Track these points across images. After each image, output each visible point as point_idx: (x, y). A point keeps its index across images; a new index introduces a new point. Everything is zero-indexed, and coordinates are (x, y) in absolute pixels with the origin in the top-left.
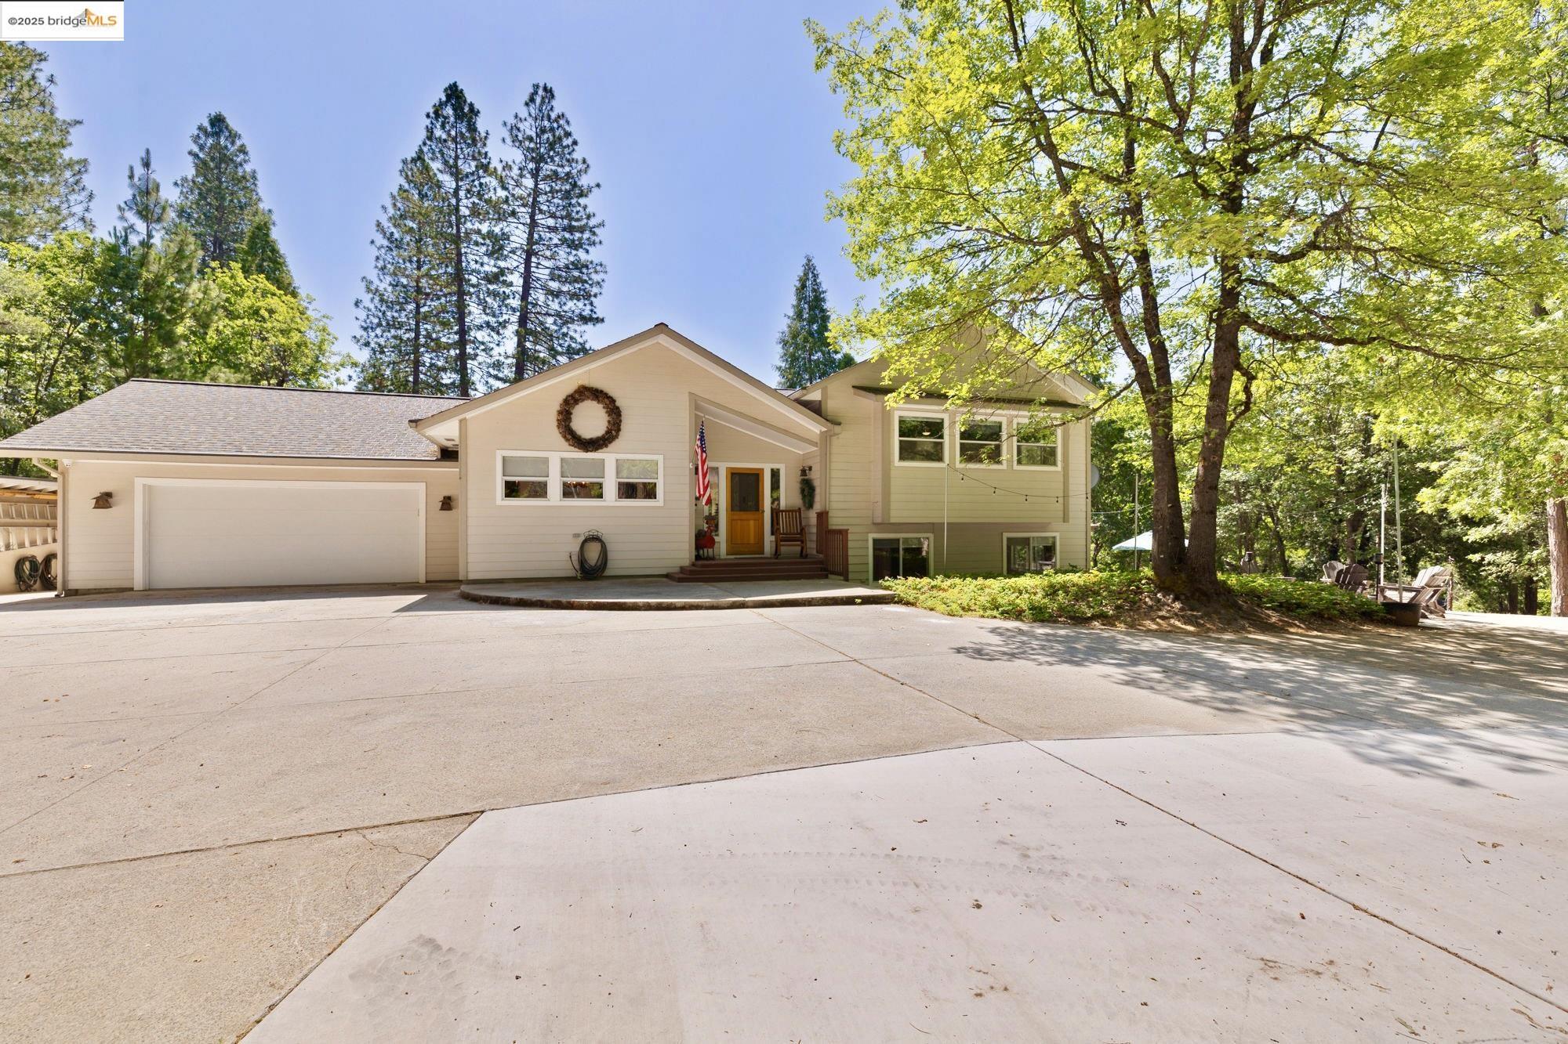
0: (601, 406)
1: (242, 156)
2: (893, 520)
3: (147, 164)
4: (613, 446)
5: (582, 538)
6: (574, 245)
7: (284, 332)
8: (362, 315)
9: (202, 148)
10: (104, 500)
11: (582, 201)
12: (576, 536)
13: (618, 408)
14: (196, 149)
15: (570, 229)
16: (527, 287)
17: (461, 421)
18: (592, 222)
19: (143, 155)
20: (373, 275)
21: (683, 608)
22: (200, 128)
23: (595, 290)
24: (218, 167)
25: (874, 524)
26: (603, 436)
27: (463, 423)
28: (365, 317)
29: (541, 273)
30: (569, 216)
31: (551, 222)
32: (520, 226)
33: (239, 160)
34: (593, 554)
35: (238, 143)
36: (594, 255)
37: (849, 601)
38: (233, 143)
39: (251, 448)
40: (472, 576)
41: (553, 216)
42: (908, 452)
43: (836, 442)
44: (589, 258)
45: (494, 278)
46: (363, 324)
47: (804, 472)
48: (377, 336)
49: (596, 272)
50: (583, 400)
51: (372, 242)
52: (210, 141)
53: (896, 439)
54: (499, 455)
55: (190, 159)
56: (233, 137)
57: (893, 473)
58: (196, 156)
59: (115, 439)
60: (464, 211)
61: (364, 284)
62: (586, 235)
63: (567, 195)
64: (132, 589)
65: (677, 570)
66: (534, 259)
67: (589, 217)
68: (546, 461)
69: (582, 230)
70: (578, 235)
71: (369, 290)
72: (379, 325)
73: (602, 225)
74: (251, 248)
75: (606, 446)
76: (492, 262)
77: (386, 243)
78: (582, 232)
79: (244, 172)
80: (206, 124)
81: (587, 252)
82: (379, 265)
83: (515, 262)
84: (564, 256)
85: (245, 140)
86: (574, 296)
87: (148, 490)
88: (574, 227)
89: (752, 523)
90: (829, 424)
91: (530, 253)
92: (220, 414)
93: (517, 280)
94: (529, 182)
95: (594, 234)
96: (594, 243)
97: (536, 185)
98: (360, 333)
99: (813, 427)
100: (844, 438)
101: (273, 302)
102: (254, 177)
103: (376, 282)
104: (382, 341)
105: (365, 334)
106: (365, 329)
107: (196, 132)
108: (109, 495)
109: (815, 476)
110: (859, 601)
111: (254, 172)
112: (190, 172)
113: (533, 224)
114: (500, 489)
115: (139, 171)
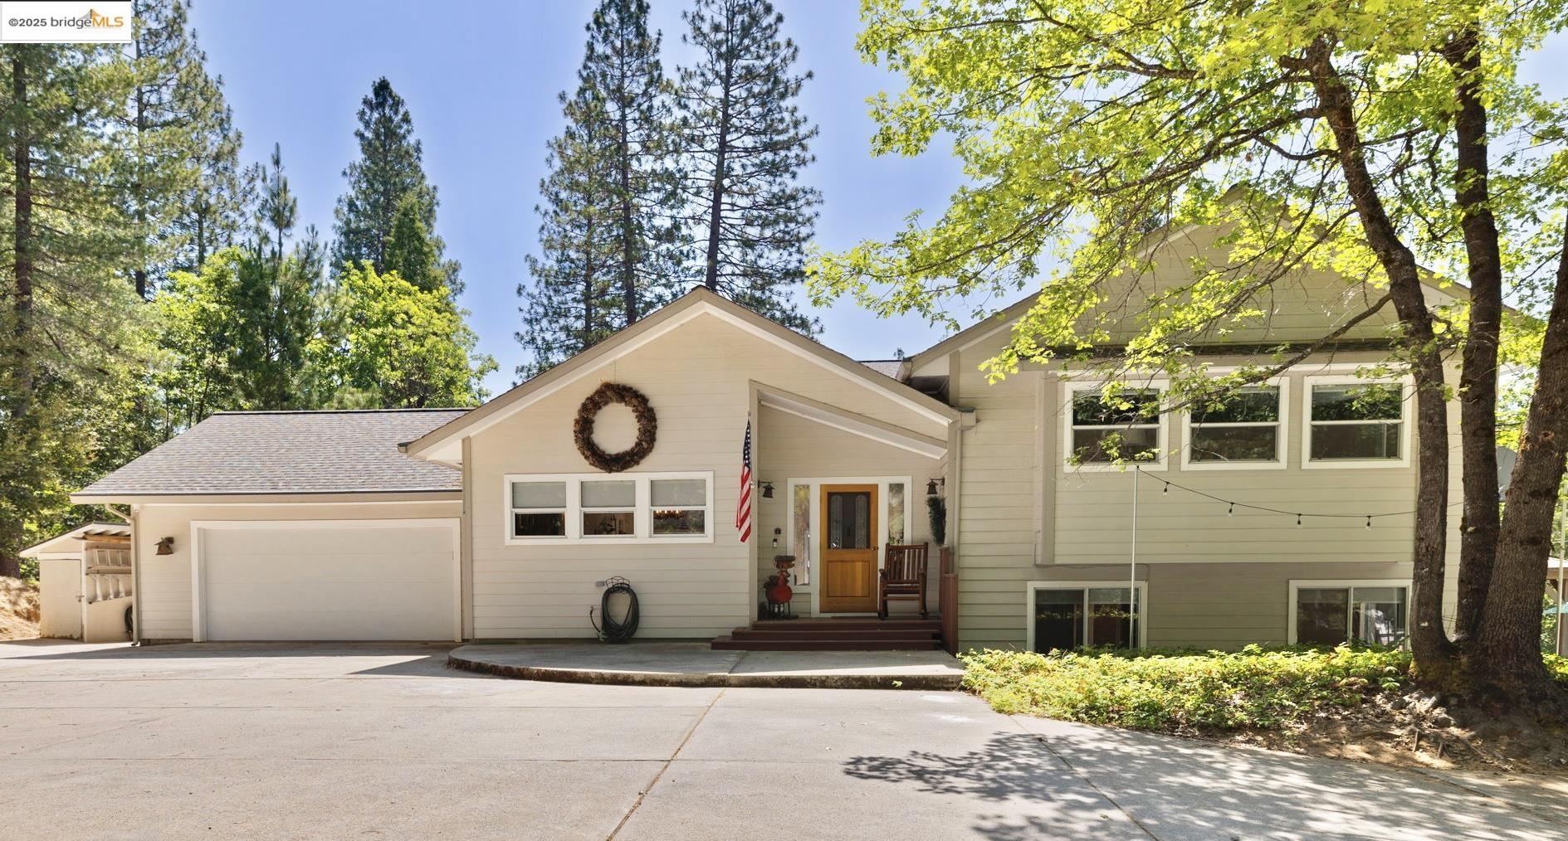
0: (630, 409)
1: (405, 127)
2: (1059, 560)
3: (277, 162)
4: (646, 462)
5: (605, 588)
6: (774, 170)
7: (419, 339)
8: (525, 303)
9: (367, 124)
10: (166, 546)
11: (788, 102)
12: (603, 584)
13: (651, 410)
14: (361, 126)
15: (772, 147)
16: (715, 240)
17: (463, 441)
18: (803, 130)
19: (273, 151)
20: (538, 252)
21: (643, 683)
22: (366, 102)
23: (804, 231)
24: (384, 146)
25: (1037, 566)
26: (632, 450)
27: (466, 442)
28: (529, 307)
29: (732, 217)
30: (770, 129)
31: (749, 141)
32: (707, 156)
33: (402, 131)
34: (621, 608)
35: (402, 111)
36: (805, 178)
37: (885, 683)
38: (396, 113)
39: (286, 484)
40: (479, 635)
41: (749, 132)
42: (1088, 448)
43: (971, 437)
44: (798, 184)
45: (669, 235)
46: (528, 316)
47: (932, 487)
48: (541, 330)
49: (809, 203)
50: (606, 403)
51: (537, 208)
52: (376, 115)
53: (1067, 429)
54: (508, 480)
55: (357, 140)
56: (397, 103)
57: (1062, 485)
58: (362, 136)
59: (174, 481)
60: (635, 147)
61: (528, 263)
62: (796, 150)
63: (763, 99)
64: (191, 641)
65: (729, 633)
66: (725, 198)
67: (796, 124)
68: (562, 487)
69: (787, 145)
70: (783, 153)
71: (534, 271)
72: (546, 315)
73: (815, 132)
74: (398, 239)
75: (637, 463)
76: (668, 212)
77: (551, 207)
78: (788, 149)
79: (408, 145)
80: (371, 96)
81: (794, 176)
82: (545, 237)
83: (700, 205)
84: (764, 187)
85: (408, 106)
86: (778, 243)
87: (203, 533)
88: (776, 143)
89: (859, 566)
90: (955, 412)
91: (718, 190)
92: (276, 446)
93: (702, 233)
94: (717, 91)
95: (804, 148)
96: (804, 162)
97: (727, 93)
98: (524, 328)
99: (934, 418)
100: (984, 435)
101: (406, 303)
102: (418, 150)
103: (541, 259)
104: (549, 336)
105: (528, 327)
106: (530, 322)
107: (361, 107)
108: (170, 540)
109: (946, 493)
110: (899, 683)
111: (419, 143)
112: (359, 157)
113: (724, 147)
114: (509, 525)
115: (271, 170)
